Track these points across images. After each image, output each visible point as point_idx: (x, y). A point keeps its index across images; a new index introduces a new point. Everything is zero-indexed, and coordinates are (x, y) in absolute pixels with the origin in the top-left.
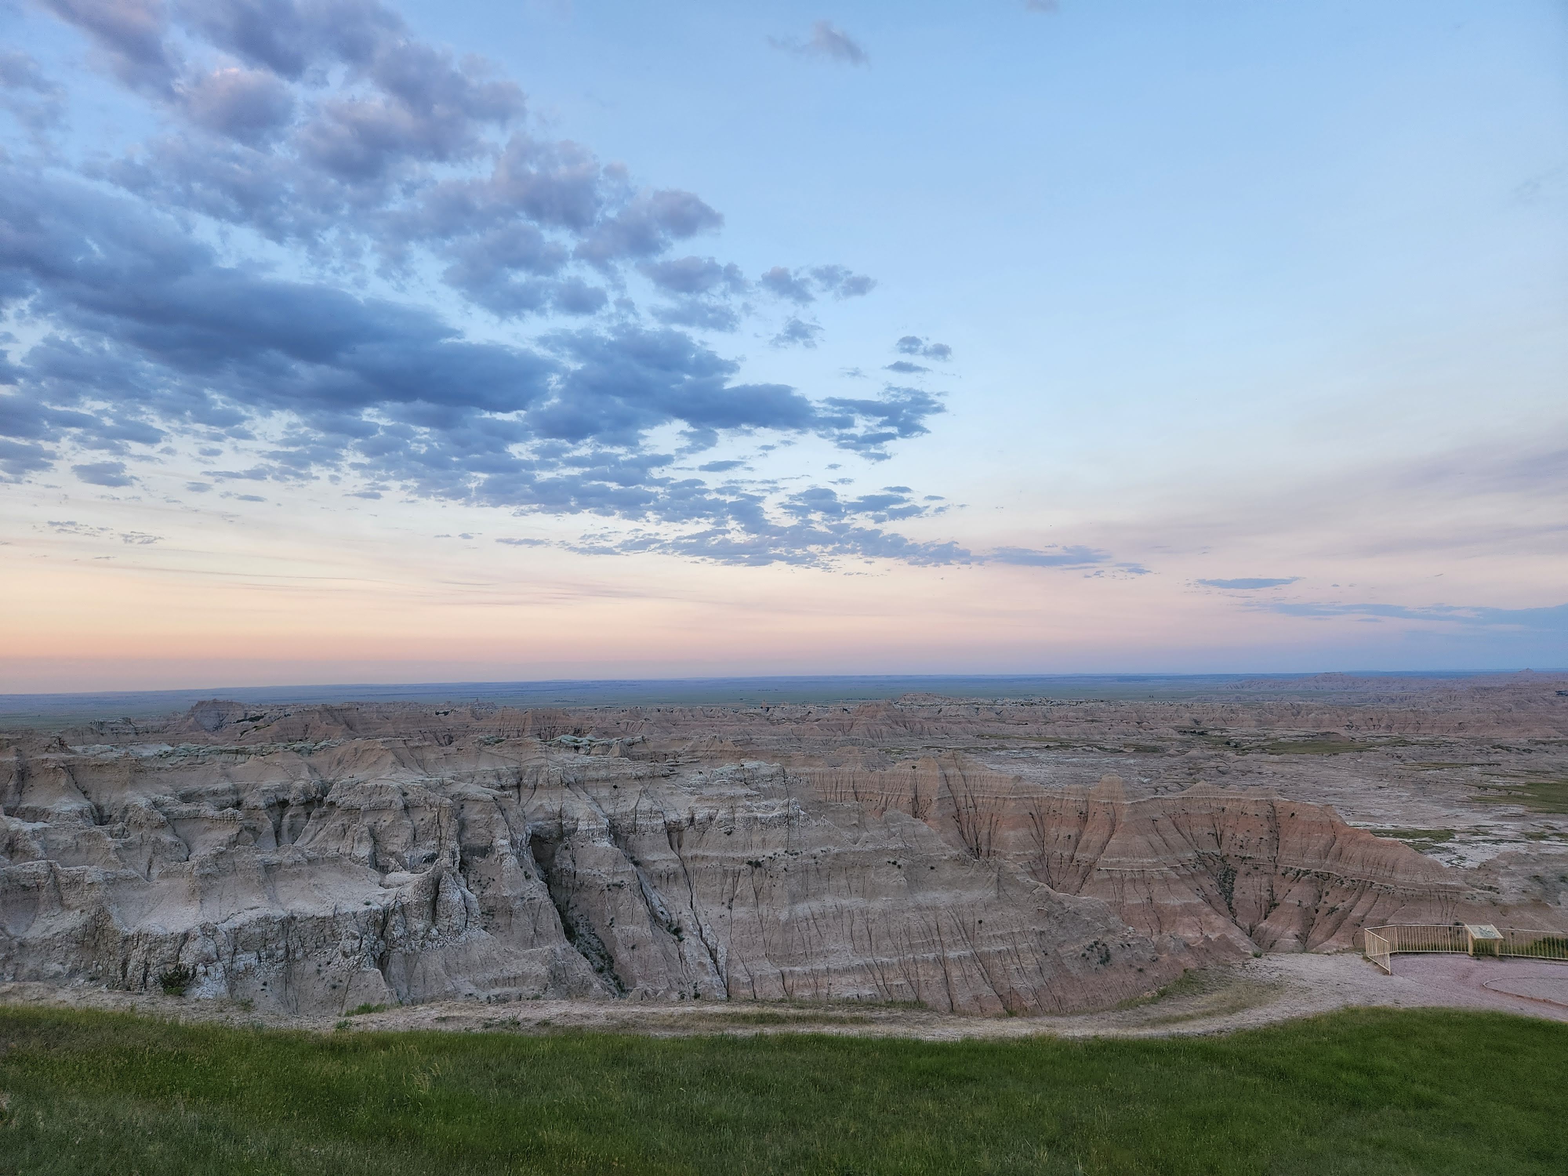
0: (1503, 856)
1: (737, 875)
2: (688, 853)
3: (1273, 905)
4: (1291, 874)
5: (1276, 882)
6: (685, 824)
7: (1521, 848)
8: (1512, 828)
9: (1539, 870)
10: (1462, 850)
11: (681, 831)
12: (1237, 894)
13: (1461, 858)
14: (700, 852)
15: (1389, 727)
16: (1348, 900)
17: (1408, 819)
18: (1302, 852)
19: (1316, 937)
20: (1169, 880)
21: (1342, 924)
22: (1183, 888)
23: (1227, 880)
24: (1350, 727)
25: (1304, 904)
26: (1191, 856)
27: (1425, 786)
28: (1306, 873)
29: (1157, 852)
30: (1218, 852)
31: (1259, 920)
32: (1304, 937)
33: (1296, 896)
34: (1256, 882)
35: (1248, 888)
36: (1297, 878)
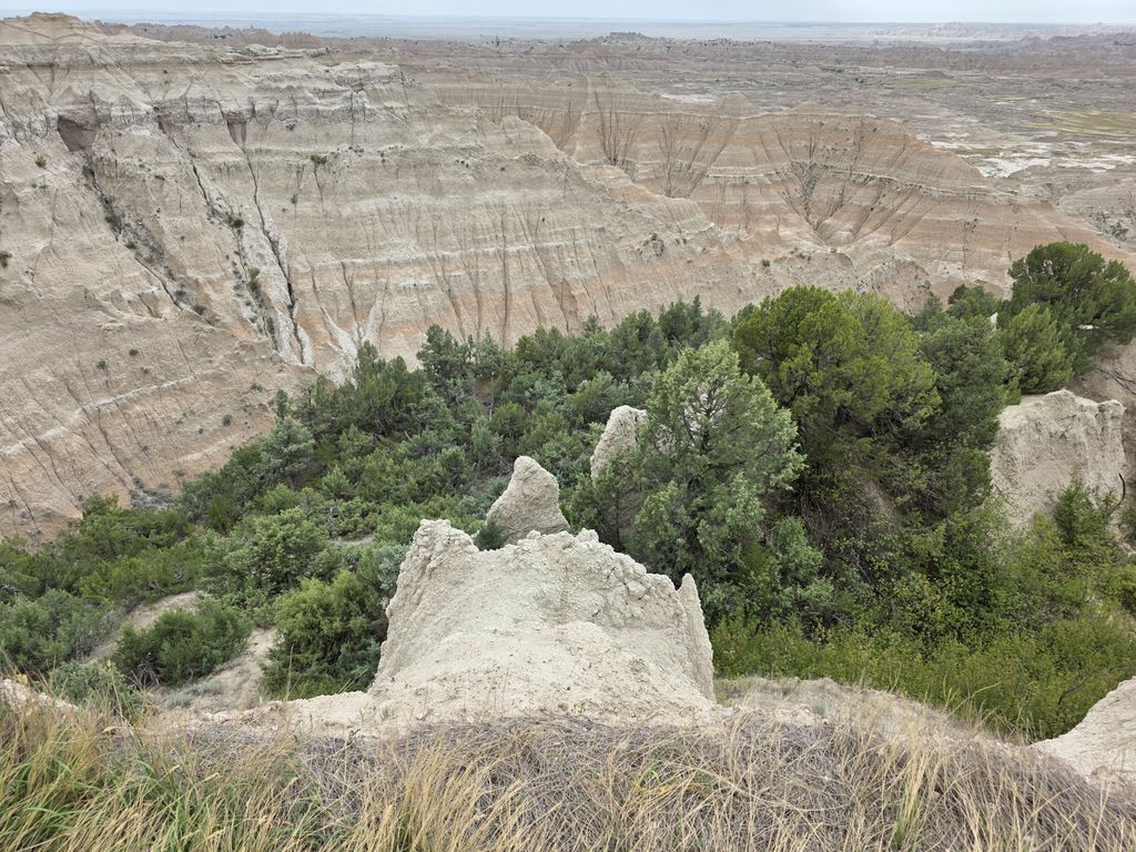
0: (1032, 169)
3: (840, 204)
5: (847, 187)
7: (1045, 163)
8: (1043, 147)
9: (1054, 179)
10: (1002, 163)
12: (814, 196)
13: (999, 170)
15: (982, 68)
16: (899, 200)
17: (970, 139)
18: (875, 162)
19: (865, 230)
20: (762, 186)
21: (887, 219)
22: (772, 192)
23: (811, 184)
24: (953, 68)
25: (864, 204)
26: (786, 164)
27: (992, 115)
28: (872, 178)
29: (757, 161)
30: (808, 162)
31: (826, 217)
32: (856, 232)
33: (861, 197)
34: (832, 187)
35: (825, 192)
36: (864, 184)
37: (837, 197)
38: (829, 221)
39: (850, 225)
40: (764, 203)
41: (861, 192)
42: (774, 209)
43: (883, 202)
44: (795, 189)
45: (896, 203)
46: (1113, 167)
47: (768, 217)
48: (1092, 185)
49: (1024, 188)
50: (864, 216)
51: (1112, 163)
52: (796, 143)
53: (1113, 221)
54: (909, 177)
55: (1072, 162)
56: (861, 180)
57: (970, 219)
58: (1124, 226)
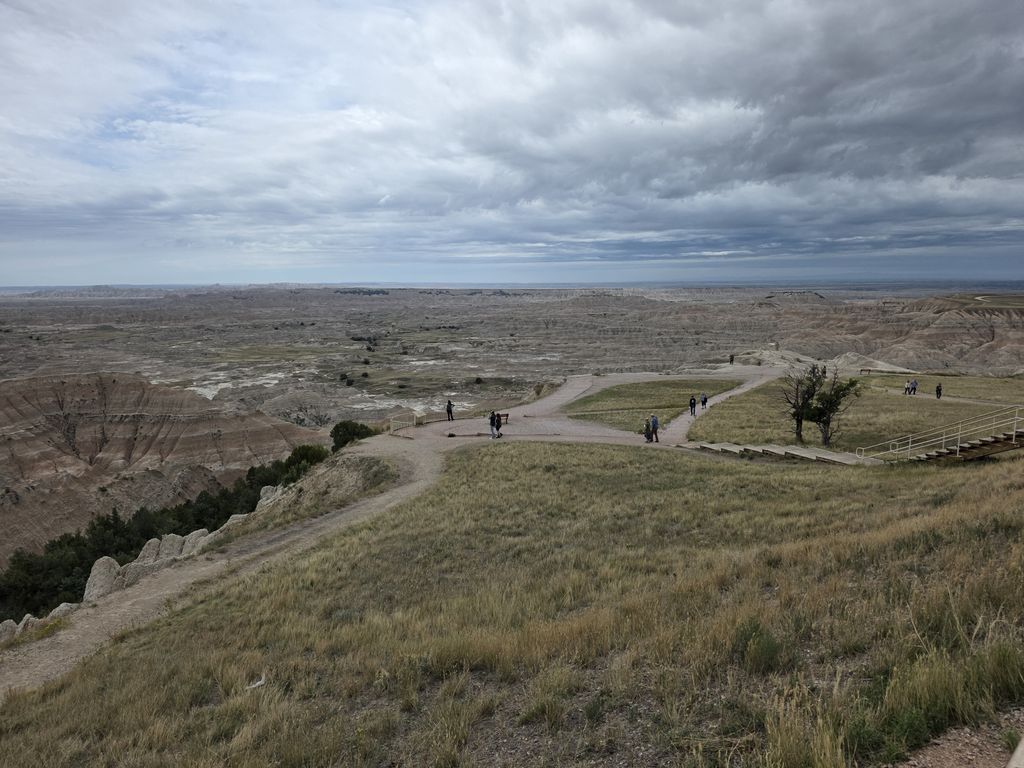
12: (78, 439)
16: (155, 429)
18: (123, 404)
19: (136, 455)
20: (25, 440)
21: (150, 444)
22: (38, 442)
23: (70, 431)
25: (127, 437)
26: (41, 419)
28: (127, 417)
29: (13, 420)
30: (61, 413)
31: (96, 453)
32: (128, 457)
33: (121, 433)
34: (92, 429)
35: (86, 434)
37: (99, 436)
38: (100, 455)
39: (121, 455)
40: (34, 453)
41: (121, 428)
42: (45, 456)
43: (143, 432)
44: (57, 436)
46: (277, 382)
47: (43, 464)
48: (270, 396)
49: (227, 405)
50: (130, 446)
51: (275, 378)
52: (44, 401)
53: (294, 416)
54: (157, 411)
55: (249, 383)
56: (117, 419)
57: (215, 431)
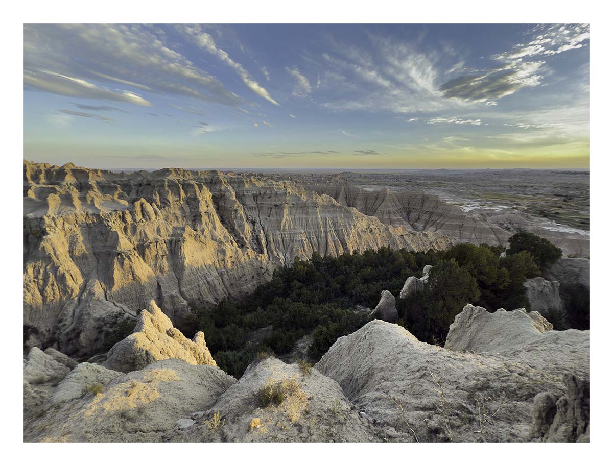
0: (475, 209)
1: (271, 209)
2: (259, 202)
3: (419, 219)
4: (424, 212)
5: (421, 214)
6: (258, 194)
7: (479, 208)
8: (477, 203)
9: (483, 212)
10: (465, 208)
11: (257, 196)
12: (410, 216)
13: (465, 210)
14: (262, 202)
15: (454, 181)
17: (454, 200)
18: (429, 207)
19: (427, 226)
20: (394, 213)
21: (434, 223)
22: (398, 215)
23: (409, 213)
24: (444, 181)
25: (426, 219)
26: (401, 207)
27: (459, 194)
28: (428, 212)
29: (392, 206)
30: (408, 207)
31: (415, 222)
32: (425, 227)
33: (425, 217)
34: (416, 214)
35: (414, 215)
36: (426, 213)
37: (417, 217)
38: (415, 224)
39: (422, 225)
40: (396, 218)
41: (425, 215)
42: (398, 220)
43: (432, 218)
44: (404, 214)
45: (437, 218)
46: (501, 209)
48: (496, 214)
49: (474, 215)
50: (427, 223)
52: (404, 201)
54: (440, 211)
57: (461, 224)
58: (509, 227)
